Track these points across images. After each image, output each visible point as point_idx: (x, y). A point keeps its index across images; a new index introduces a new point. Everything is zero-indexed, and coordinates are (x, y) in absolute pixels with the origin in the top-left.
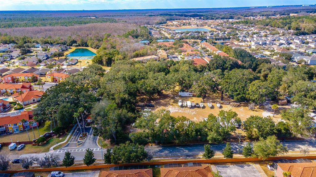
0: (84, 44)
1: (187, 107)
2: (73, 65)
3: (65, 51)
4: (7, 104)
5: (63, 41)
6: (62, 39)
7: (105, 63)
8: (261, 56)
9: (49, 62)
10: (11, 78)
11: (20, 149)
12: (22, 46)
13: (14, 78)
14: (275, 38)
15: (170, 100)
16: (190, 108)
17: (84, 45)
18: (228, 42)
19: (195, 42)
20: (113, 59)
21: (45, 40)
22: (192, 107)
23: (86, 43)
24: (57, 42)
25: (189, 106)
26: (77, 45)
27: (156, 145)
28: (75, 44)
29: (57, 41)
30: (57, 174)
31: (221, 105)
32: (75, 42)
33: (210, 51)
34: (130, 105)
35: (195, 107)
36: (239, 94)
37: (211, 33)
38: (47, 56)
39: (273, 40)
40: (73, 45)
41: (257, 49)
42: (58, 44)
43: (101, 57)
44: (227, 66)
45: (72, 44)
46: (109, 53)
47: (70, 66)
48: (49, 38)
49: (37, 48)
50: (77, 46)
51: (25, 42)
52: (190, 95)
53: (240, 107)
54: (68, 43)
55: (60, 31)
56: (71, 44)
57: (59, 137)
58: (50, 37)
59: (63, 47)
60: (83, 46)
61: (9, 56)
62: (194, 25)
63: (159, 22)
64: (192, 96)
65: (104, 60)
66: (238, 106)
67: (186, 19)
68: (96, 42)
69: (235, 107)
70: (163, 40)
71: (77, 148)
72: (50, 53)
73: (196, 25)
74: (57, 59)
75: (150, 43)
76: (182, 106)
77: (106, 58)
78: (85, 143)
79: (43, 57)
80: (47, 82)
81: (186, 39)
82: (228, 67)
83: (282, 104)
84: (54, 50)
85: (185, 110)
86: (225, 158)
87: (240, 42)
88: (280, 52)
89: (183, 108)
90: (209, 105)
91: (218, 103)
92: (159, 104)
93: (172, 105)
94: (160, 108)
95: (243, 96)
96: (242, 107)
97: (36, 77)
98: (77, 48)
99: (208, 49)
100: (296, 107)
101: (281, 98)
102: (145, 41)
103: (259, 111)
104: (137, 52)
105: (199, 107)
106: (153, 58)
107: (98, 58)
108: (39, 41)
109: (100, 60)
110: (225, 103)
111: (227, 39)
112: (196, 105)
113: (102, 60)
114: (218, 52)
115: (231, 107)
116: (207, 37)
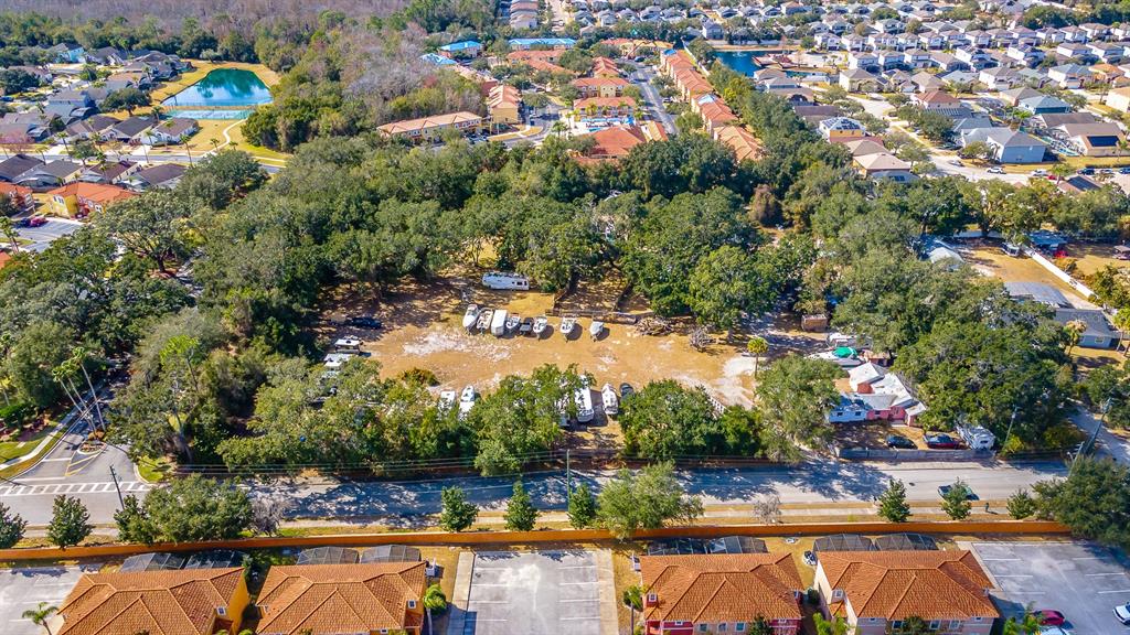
0: (242, 54)
1: (488, 331)
2: (175, 143)
3: (167, 80)
5: (165, 39)
6: (162, 32)
7: (282, 139)
8: (840, 126)
9: (89, 130)
12: (14, 57)
14: (946, 39)
15: (447, 301)
16: (499, 337)
17: (244, 57)
19: (648, 53)
20: (313, 124)
21: (99, 32)
22: (506, 333)
23: (250, 50)
24: (147, 40)
25: (494, 331)
26: (217, 54)
27: (322, 475)
28: (210, 52)
29: (146, 37)
31: (606, 325)
32: (208, 42)
33: (683, 92)
34: (282, 327)
35: (517, 331)
36: (667, 292)
37: (728, 8)
38: (91, 103)
39: (938, 44)
40: (204, 54)
41: (856, 86)
42: (149, 48)
43: (270, 117)
44: (688, 169)
45: (199, 52)
46: (303, 104)
47: (161, 149)
48: (117, 22)
49: (70, 62)
50: (217, 59)
51: (33, 41)
52: (519, 284)
53: (666, 335)
54: (184, 47)
56: (194, 50)
57: (16, 439)
58: (122, 21)
59: (162, 63)
60: (241, 61)
64: (527, 287)
65: (280, 128)
66: (662, 331)
68: (285, 47)
69: (651, 334)
70: (533, 41)
71: (61, 482)
72: (105, 91)
74: (123, 116)
75: (486, 49)
76: (473, 330)
77: (288, 122)
78: (97, 462)
79: (72, 106)
80: (56, 215)
81: (621, 36)
82: (691, 174)
83: (811, 326)
84: (123, 74)
85: (478, 345)
86: (508, 531)
87: (814, 53)
88: (926, 104)
89: (474, 335)
90: (564, 325)
91: (601, 318)
92: (402, 317)
93: (446, 320)
94: (401, 331)
95: (679, 300)
96: (672, 335)
97: (19, 198)
98: (218, 66)
99: (680, 86)
100: (841, 344)
101: (808, 305)
102: (466, 45)
103: (722, 351)
104: (401, 100)
105: (529, 334)
106: (460, 124)
107: (261, 119)
108: (78, 37)
109: (269, 127)
110: (623, 320)
111: (770, 38)
112: (520, 324)
113: (273, 128)
114: (701, 102)
115: (635, 335)
116: (701, 29)
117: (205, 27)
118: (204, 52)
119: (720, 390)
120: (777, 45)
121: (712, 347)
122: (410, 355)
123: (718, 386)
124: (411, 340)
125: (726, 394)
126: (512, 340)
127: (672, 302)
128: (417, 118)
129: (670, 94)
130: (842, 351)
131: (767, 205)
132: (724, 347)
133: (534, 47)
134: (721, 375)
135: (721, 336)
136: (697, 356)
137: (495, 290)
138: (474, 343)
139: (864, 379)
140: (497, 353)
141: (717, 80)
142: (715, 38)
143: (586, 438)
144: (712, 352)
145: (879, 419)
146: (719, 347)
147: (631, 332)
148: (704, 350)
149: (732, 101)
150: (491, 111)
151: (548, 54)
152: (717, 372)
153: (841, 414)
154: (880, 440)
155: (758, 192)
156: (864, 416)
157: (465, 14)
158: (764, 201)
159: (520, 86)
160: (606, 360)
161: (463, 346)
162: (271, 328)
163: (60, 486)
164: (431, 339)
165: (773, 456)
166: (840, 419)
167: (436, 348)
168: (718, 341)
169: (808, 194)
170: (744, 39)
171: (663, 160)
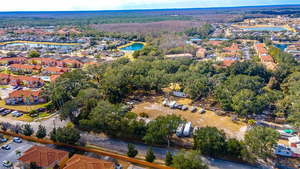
0: (142, 40)
1: (168, 106)
3: (123, 45)
4: (42, 83)
5: (127, 36)
6: (126, 34)
10: (63, 63)
11: (17, 116)
13: (65, 63)
16: (171, 108)
18: (293, 45)
19: (250, 43)
21: (114, 35)
22: (174, 108)
23: (144, 39)
25: (170, 106)
28: (135, 39)
29: (123, 36)
30: (16, 140)
31: (205, 110)
32: (135, 37)
33: (257, 53)
35: (177, 108)
36: (226, 102)
38: (105, 48)
42: (123, 38)
47: (114, 58)
49: (106, 41)
50: (136, 41)
52: (184, 95)
53: (224, 116)
54: (130, 38)
55: (133, 27)
56: (132, 39)
60: (141, 42)
61: (80, 46)
62: (272, 24)
63: (233, 20)
64: (186, 97)
66: (223, 114)
67: (270, 16)
69: (219, 115)
73: (273, 24)
77: (142, 53)
79: (101, 48)
81: (243, 39)
84: (115, 42)
86: (145, 161)
89: (165, 107)
90: (192, 108)
91: (204, 108)
92: (148, 100)
93: (159, 102)
94: (146, 103)
95: (230, 105)
96: (226, 117)
97: (79, 64)
98: (136, 42)
99: (257, 51)
100: (288, 129)
101: (278, 114)
102: (197, 39)
103: (241, 124)
104: (172, 49)
105: (180, 109)
106: (186, 56)
107: (137, 52)
108: (109, 36)
109: (138, 54)
110: (211, 109)
111: (295, 41)
112: (179, 106)
113: (139, 54)
114: (262, 55)
115: (213, 115)
116: (271, 38)
117: (135, 34)
118: (134, 39)
119: (236, 135)
120: (297, 43)
121: (238, 122)
122: (145, 109)
123: (235, 134)
124: (147, 106)
125: (237, 137)
126: (175, 110)
127: (227, 105)
128: (175, 54)
129: (253, 53)
130: (288, 131)
131: (274, 83)
132: (242, 123)
133: (216, 40)
134: (238, 131)
135: (243, 120)
136: (232, 124)
137: (176, 96)
138: (164, 109)
139: (293, 142)
140: (169, 112)
141: (270, 50)
142: (275, 40)
143: (184, 141)
144: (238, 124)
145: (297, 157)
146: (241, 123)
147: (213, 114)
148: (235, 122)
149: (273, 55)
150: (197, 54)
151: (219, 42)
152: (238, 130)
153: (280, 152)
154: (295, 166)
155: (271, 79)
156: (290, 154)
157: (200, 33)
158: (273, 82)
159: (207, 49)
160: (201, 120)
161: (160, 109)
162: (111, 96)
163: (49, 125)
164: (153, 106)
165: (244, 159)
166: (279, 153)
167: (153, 108)
168: (241, 121)
169: (290, 81)
170: (285, 41)
171: (240, 67)
